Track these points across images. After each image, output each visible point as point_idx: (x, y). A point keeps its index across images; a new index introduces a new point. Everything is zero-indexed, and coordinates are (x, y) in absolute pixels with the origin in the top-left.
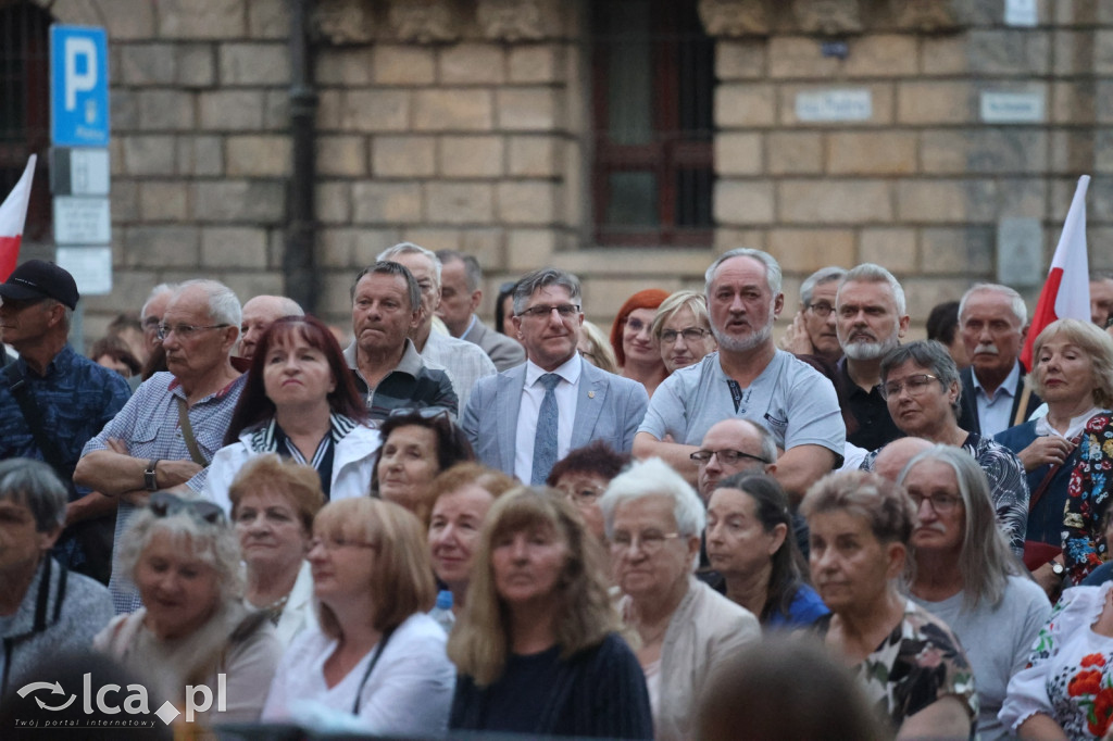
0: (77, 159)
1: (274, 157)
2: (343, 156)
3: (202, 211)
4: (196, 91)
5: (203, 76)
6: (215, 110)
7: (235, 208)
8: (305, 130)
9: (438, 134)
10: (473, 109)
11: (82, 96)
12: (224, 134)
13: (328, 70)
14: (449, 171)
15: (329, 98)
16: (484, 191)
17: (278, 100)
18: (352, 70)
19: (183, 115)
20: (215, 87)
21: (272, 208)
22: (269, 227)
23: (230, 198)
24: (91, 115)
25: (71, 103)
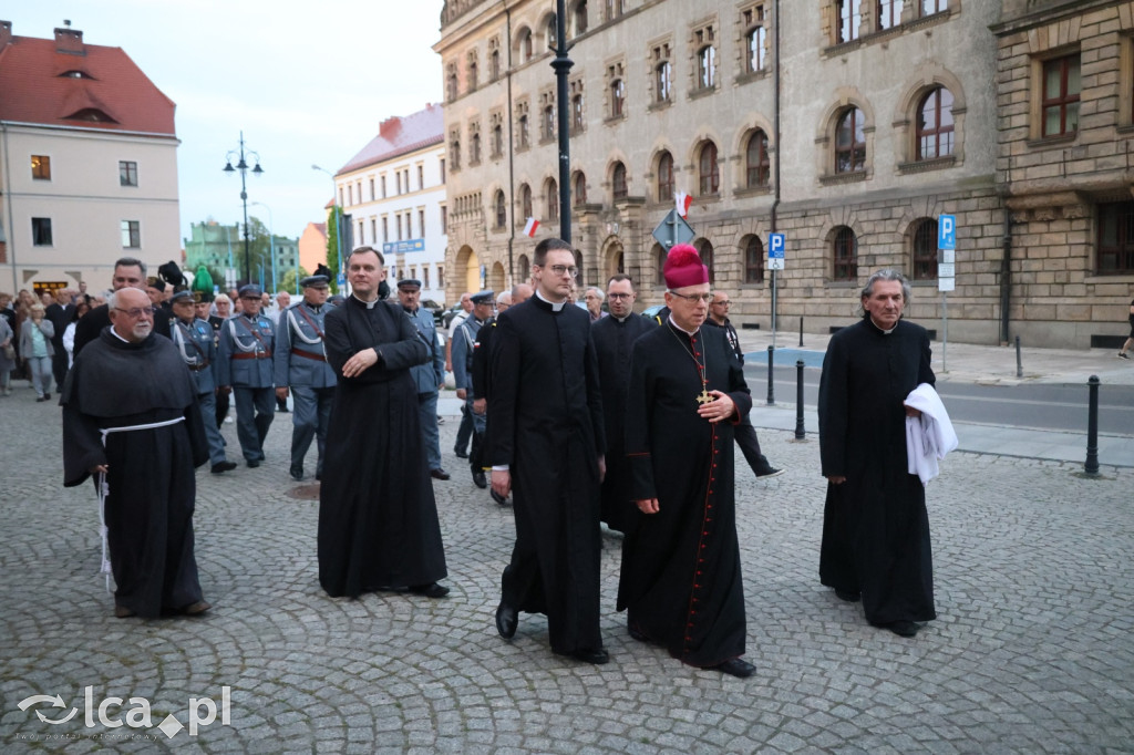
0: (946, 253)
1: (998, 254)
2: (1019, 253)
3: (977, 270)
4: (976, 238)
5: (979, 235)
6: (981, 243)
7: (986, 268)
8: (1008, 247)
9: (1048, 246)
10: (1061, 238)
11: (947, 235)
12: (984, 249)
13: (1015, 230)
14: (1051, 256)
15: (1015, 238)
16: (1062, 261)
17: (999, 239)
18: (1023, 230)
19: (972, 244)
20: (982, 237)
21: (997, 268)
22: (996, 273)
23: (985, 266)
24: (950, 240)
25: (944, 237)
